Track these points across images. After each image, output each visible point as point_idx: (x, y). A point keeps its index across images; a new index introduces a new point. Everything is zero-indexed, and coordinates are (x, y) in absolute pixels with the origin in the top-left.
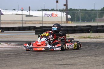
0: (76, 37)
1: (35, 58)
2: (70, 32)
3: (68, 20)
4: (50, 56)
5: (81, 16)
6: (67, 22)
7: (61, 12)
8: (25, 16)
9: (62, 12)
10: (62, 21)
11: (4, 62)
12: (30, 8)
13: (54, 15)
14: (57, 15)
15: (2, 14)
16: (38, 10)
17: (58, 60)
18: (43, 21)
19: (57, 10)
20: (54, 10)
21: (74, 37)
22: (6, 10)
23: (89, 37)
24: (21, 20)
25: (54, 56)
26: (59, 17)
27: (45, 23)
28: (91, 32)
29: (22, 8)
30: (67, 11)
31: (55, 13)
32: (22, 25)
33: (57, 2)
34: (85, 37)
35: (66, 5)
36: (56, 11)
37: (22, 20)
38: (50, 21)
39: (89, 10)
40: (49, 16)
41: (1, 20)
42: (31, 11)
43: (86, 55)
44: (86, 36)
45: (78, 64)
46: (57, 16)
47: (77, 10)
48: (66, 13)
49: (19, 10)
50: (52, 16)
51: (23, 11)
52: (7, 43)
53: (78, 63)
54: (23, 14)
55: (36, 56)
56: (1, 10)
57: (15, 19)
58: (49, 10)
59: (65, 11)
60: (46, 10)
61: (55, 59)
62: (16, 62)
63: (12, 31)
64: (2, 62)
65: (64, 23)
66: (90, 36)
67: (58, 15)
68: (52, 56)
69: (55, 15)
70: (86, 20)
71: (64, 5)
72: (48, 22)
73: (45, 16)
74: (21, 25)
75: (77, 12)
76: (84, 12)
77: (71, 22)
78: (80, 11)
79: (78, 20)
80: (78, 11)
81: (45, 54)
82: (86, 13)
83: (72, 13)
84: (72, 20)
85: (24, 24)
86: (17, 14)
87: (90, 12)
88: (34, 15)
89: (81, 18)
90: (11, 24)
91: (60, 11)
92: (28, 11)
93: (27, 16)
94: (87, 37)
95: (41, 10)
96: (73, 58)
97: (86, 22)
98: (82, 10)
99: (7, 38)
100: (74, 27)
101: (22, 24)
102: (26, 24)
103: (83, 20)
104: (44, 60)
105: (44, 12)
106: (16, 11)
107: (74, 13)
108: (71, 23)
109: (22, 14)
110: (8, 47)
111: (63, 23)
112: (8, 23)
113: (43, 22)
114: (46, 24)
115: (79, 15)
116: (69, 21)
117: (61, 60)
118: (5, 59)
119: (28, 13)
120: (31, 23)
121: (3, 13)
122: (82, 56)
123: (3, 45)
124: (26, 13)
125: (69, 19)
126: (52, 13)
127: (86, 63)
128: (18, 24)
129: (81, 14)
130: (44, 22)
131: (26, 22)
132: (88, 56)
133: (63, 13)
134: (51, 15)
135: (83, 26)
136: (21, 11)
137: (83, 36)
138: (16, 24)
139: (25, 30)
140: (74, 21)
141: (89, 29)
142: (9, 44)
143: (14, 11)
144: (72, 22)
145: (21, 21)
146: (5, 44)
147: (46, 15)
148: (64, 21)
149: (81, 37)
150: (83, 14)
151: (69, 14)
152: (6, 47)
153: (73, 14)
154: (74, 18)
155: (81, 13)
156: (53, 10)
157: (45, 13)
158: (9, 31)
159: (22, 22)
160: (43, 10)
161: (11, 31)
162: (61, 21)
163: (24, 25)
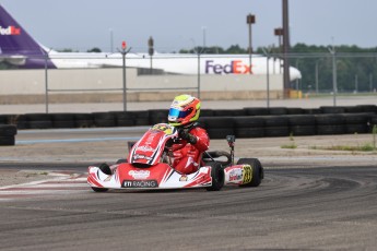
0: (321, 148)
1: (174, 228)
2: (298, 131)
3: (289, 85)
4: (225, 217)
5: (338, 71)
6: (289, 93)
7: (265, 58)
8: (135, 71)
9: (269, 58)
10: (268, 91)
11: (60, 241)
12: (151, 42)
13: (238, 69)
14: (249, 70)
15: (53, 67)
16: (182, 52)
17: (257, 233)
18: (202, 89)
19: (250, 52)
20: (241, 52)
21: (315, 148)
22: (66, 51)
23: (367, 149)
24: (122, 87)
25: (242, 217)
26: (259, 76)
27: (207, 96)
28: (375, 129)
29: (124, 44)
30: (286, 52)
31: (244, 60)
32: (125, 107)
33: (251, 20)
34: (351, 149)
35: (283, 32)
36: (247, 52)
37: (125, 89)
38: (226, 92)
39: (366, 51)
40: (223, 73)
41: (49, 88)
42: (156, 54)
43: (356, 214)
44: (356, 146)
45: (329, 248)
46: (251, 72)
47: (322, 49)
48: (282, 62)
49: (112, 52)
50: (232, 72)
51: (128, 55)
52: (71, 174)
53: (330, 244)
54: (127, 65)
55: (175, 218)
56: (47, 50)
57: (100, 82)
58: (221, 51)
59: (281, 55)
60: (212, 51)
61: (242, 230)
62: (102, 240)
63: (89, 126)
64: (53, 242)
65: (278, 98)
66: (371, 145)
67: (253, 69)
68: (234, 217)
69: (243, 69)
70: (356, 86)
71: (277, 32)
72: (219, 92)
73: (207, 71)
74: (122, 105)
75: (325, 58)
76: (349, 55)
77: (300, 93)
78: (333, 52)
79: (326, 87)
80: (327, 55)
81: (207, 212)
82: (357, 60)
83: (306, 59)
84: (304, 85)
85: (131, 101)
86: (105, 66)
87: (371, 55)
88: (166, 69)
89: (338, 79)
90: (83, 102)
91: (260, 52)
92: (147, 55)
93: (142, 72)
94: (359, 149)
95: (192, 52)
96: (310, 225)
97: (355, 92)
98: (342, 49)
99: (71, 152)
100: (315, 111)
101: (125, 102)
102: (138, 101)
103: (347, 87)
104: (202, 234)
105: (204, 58)
106: (102, 54)
107: (312, 60)
108: (303, 97)
109: (124, 67)
110: (72, 185)
111: (272, 96)
112: (74, 99)
113: (199, 92)
114: (212, 100)
115: (332, 68)
116: (295, 88)
117: (264, 233)
118: (61, 232)
119: (145, 64)
120: (157, 97)
121: (55, 62)
122: (343, 219)
123: (55, 180)
124: (137, 61)
125: (295, 81)
126: (232, 62)
127: (355, 245)
128: (111, 102)
129: (339, 65)
130: (204, 92)
131: (137, 94)
132: (364, 217)
133: (271, 60)
134: (228, 69)
135: (346, 110)
136: (121, 55)
137: (345, 145)
138: (104, 102)
139: (135, 124)
140: (314, 88)
141: (367, 119)
142: (76, 175)
143: (93, 53)
144: (306, 95)
145: (122, 91)
146: (62, 177)
147: (211, 70)
148: (278, 91)
149: (339, 148)
150: (344, 64)
151: (294, 66)
152: (66, 185)
153: (310, 64)
154: (314, 77)
155: (338, 61)
156: (234, 50)
157: (208, 62)
158: (76, 126)
159: (125, 94)
160: (201, 51)
161: (84, 127)
162: (266, 89)
163: (132, 107)
